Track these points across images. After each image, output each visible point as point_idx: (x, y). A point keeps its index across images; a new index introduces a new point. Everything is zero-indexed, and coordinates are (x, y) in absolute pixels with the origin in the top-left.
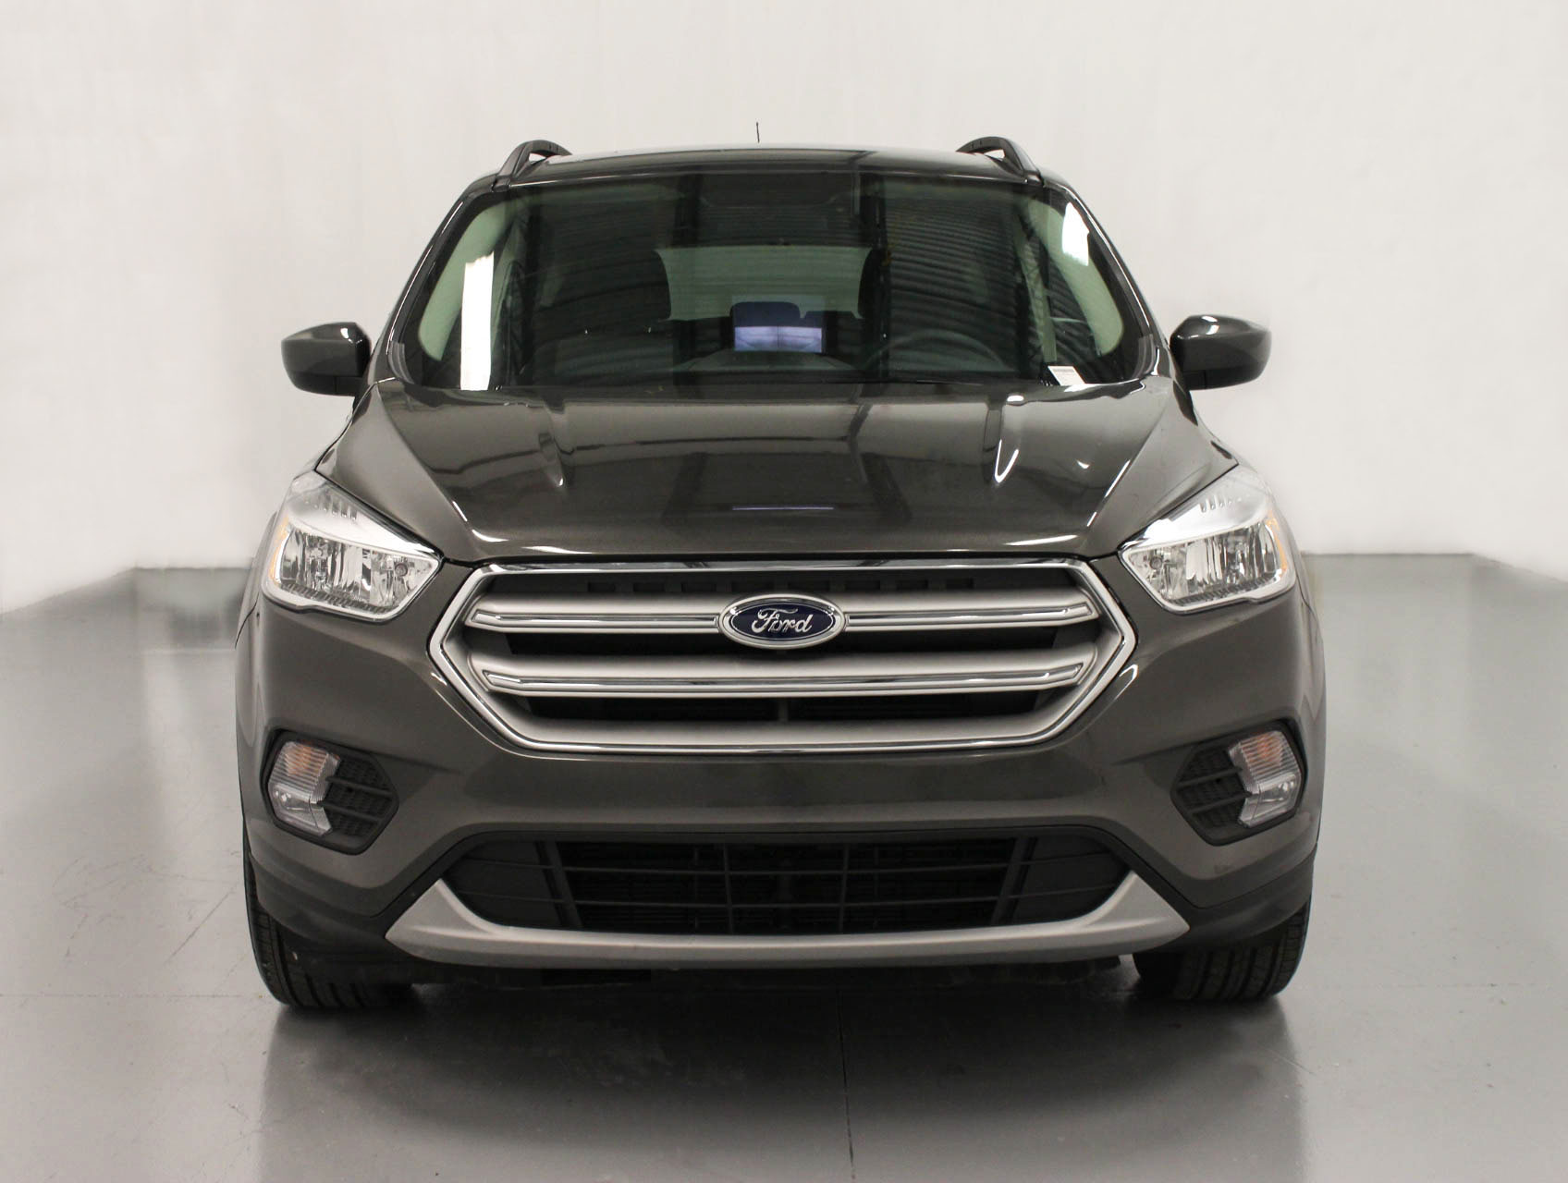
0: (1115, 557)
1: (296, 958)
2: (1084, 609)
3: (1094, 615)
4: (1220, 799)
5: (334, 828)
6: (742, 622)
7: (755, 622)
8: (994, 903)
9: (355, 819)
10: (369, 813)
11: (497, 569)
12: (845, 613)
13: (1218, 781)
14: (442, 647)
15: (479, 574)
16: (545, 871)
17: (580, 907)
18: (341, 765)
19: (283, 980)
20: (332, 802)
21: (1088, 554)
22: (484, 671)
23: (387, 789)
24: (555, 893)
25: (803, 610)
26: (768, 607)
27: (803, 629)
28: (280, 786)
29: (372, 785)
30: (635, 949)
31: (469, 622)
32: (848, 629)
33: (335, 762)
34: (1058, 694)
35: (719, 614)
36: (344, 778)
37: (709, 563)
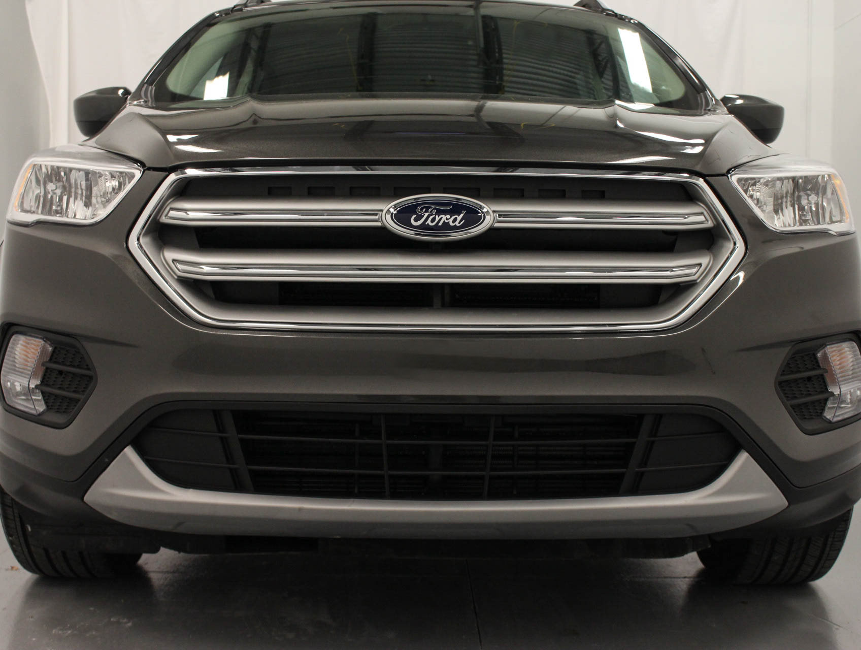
0: (726, 177)
1: (30, 529)
2: (701, 218)
3: (710, 224)
4: (810, 395)
5: (49, 407)
6: (403, 216)
7: (414, 216)
8: (623, 474)
9: (64, 398)
10: (75, 392)
11: (191, 172)
12: (494, 212)
13: (809, 379)
14: (138, 239)
15: (173, 177)
16: (222, 439)
17: (251, 472)
18: (54, 352)
19: (26, 550)
20: (47, 385)
21: (705, 172)
22: (174, 261)
23: (89, 369)
24: (229, 458)
25: (456, 209)
26: (427, 206)
27: (457, 223)
28: (12, 377)
29: (79, 367)
30: (300, 510)
31: (164, 220)
32: (497, 225)
33: (50, 349)
34: (680, 290)
35: (382, 211)
36: (55, 362)
37: (373, 167)
